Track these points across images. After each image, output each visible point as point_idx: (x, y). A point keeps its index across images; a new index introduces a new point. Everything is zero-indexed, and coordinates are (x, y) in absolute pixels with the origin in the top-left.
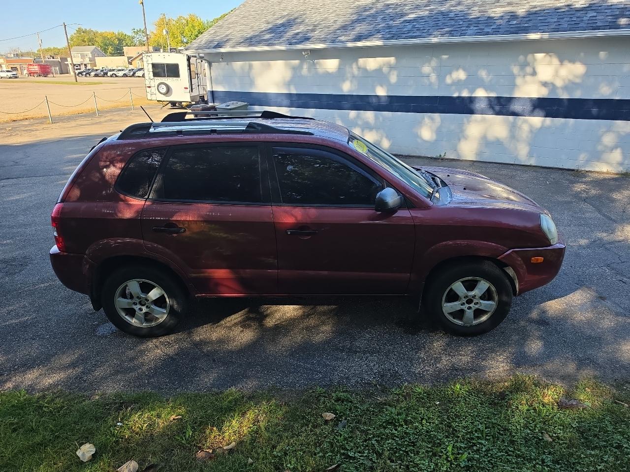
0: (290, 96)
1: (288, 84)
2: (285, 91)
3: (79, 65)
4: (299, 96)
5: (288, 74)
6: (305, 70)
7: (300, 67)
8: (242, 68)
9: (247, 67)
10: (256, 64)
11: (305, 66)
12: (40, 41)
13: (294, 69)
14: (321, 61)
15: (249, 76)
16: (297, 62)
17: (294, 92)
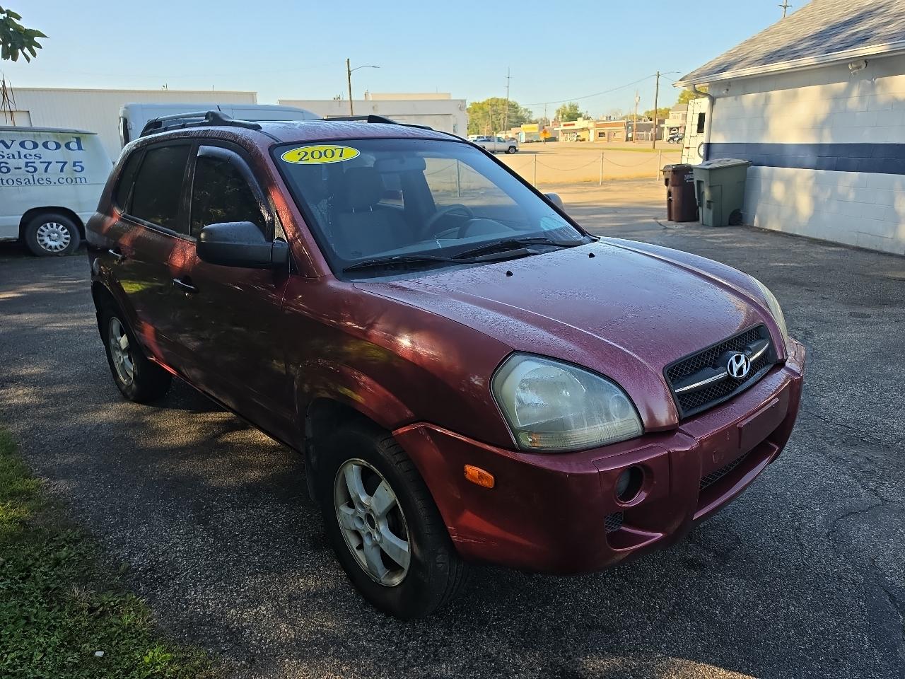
0: (819, 147)
1: (819, 126)
2: (812, 140)
3: (678, 128)
4: (834, 147)
5: (823, 109)
6: (854, 101)
7: (847, 94)
8: (755, 103)
9: (762, 102)
10: (776, 94)
11: (856, 92)
12: (638, 98)
13: (837, 98)
14: (887, 79)
15: (762, 117)
16: (842, 85)
17: (828, 140)
